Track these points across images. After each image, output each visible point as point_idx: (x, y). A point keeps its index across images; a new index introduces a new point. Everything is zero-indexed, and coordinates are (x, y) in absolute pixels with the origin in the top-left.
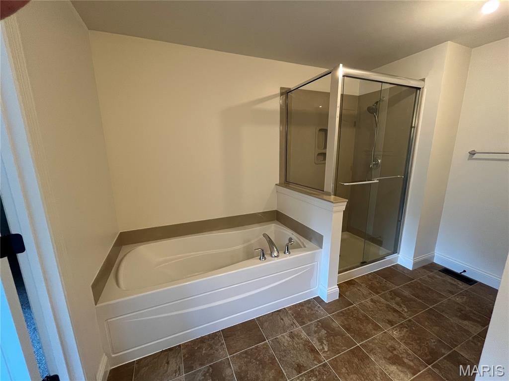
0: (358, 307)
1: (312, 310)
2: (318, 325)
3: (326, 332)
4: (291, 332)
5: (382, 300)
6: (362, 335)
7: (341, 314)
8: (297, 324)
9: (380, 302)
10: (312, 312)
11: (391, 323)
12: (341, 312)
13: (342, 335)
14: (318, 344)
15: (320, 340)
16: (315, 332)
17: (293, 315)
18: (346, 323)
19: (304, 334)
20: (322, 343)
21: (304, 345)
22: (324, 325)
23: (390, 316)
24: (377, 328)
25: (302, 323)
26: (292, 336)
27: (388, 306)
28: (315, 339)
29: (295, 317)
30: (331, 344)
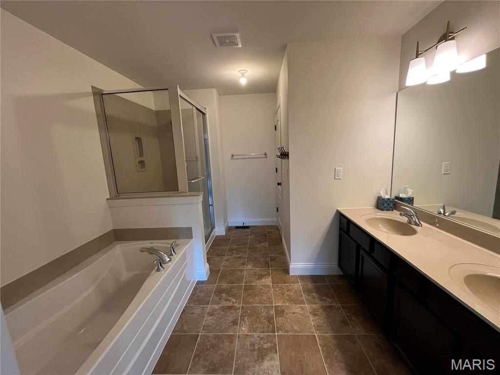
0: (224, 269)
1: (204, 291)
2: (217, 294)
3: (224, 294)
4: (208, 313)
5: (229, 257)
6: (240, 279)
7: (221, 279)
8: (205, 306)
9: (230, 259)
10: (205, 292)
11: (243, 264)
12: (220, 278)
13: (233, 287)
14: (228, 302)
15: (227, 300)
16: (220, 299)
17: (196, 305)
18: (227, 281)
19: (216, 307)
20: (230, 300)
21: (223, 311)
22: (219, 292)
23: (240, 261)
24: (241, 271)
25: (208, 303)
26: (211, 314)
27: (235, 258)
28: (224, 302)
29: (199, 304)
30: (234, 296)
